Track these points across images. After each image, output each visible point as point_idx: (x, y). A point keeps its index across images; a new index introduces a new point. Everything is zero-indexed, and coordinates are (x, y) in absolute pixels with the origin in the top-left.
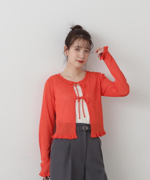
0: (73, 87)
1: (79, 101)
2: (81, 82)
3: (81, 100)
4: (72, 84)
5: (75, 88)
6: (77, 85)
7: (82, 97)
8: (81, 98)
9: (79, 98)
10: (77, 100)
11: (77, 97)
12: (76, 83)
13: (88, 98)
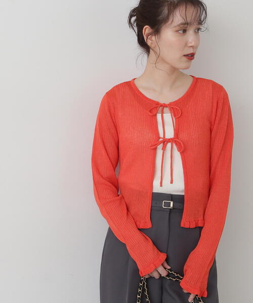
0: (155, 115)
1: (164, 149)
2: (176, 103)
3: (169, 145)
4: (154, 108)
5: (159, 116)
6: (166, 110)
7: (171, 139)
8: (169, 140)
9: (165, 142)
10: (160, 147)
11: (160, 138)
12: (164, 106)
13: (184, 144)
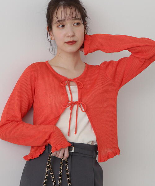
0: (65, 86)
1: (71, 109)
2: (78, 79)
3: (75, 107)
4: (62, 82)
5: (67, 87)
6: (71, 83)
7: (77, 102)
9: (73, 104)
11: (69, 101)
12: (70, 81)
13: (86, 105)
